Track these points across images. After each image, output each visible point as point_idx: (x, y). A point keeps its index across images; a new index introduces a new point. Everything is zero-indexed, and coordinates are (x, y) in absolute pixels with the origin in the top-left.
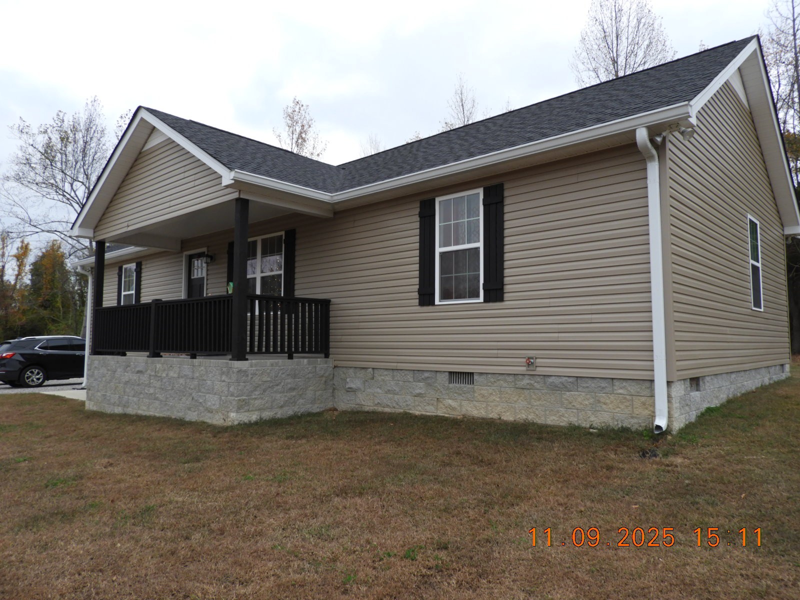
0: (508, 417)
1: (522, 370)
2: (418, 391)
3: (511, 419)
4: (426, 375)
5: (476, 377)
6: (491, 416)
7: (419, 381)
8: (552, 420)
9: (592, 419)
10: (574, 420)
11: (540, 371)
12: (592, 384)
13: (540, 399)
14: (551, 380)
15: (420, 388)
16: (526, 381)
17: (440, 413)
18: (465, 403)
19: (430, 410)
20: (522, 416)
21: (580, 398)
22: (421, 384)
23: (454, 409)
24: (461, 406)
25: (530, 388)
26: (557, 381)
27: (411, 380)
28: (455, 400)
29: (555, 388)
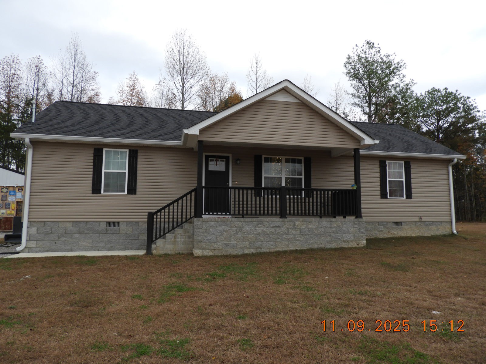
0: (413, 235)
1: (418, 220)
2: (381, 229)
3: (415, 236)
4: (384, 223)
5: (402, 223)
6: (408, 235)
7: (381, 226)
8: (426, 235)
9: (437, 233)
10: (432, 234)
11: (423, 220)
12: (436, 223)
13: (423, 229)
14: (426, 223)
15: (382, 228)
16: (419, 224)
17: (389, 236)
18: (399, 232)
19: (386, 236)
20: (418, 234)
21: (434, 227)
22: (382, 227)
23: (395, 234)
24: (398, 233)
25: (420, 226)
26: (428, 223)
27: (377, 225)
28: (395, 231)
29: (427, 225)
